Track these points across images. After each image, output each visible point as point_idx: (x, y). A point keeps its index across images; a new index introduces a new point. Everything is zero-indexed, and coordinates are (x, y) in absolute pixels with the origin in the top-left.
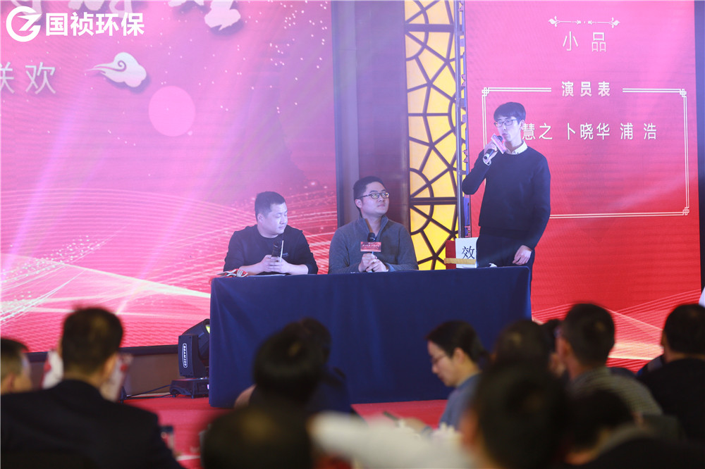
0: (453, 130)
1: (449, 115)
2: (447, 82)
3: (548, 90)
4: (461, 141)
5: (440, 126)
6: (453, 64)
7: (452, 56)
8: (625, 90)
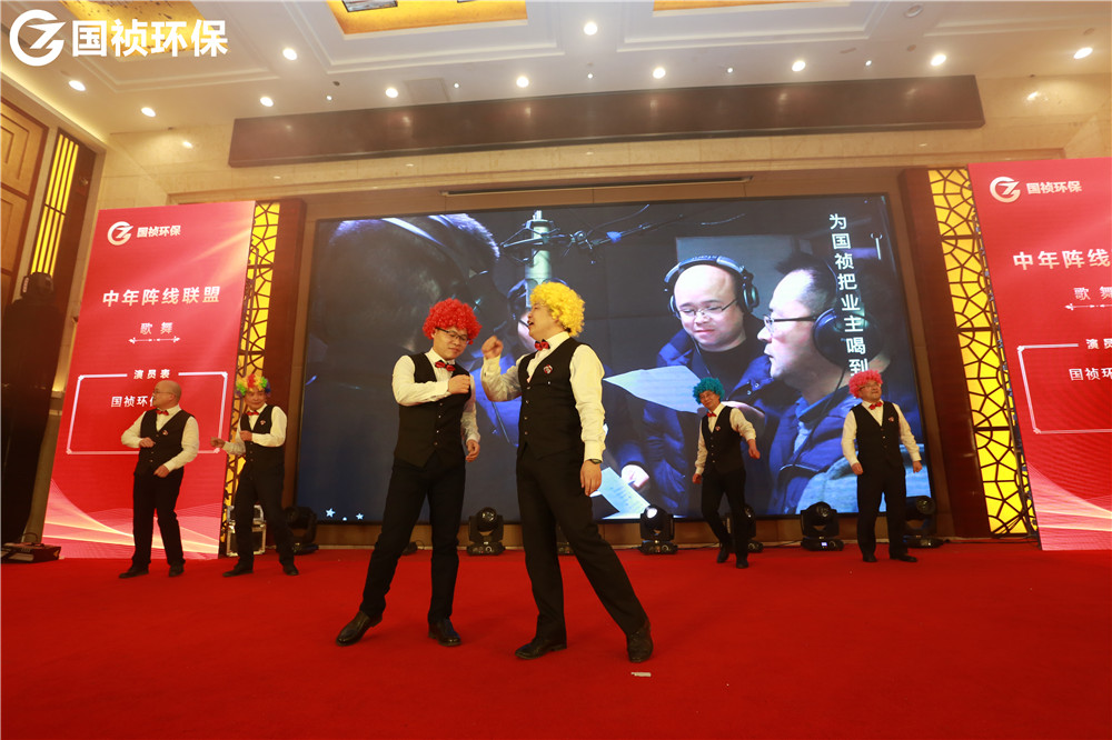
0: (1001, 386)
1: (997, 377)
2: (992, 359)
3: (1075, 345)
4: (1007, 393)
5: (990, 385)
6: (995, 349)
7: (994, 344)
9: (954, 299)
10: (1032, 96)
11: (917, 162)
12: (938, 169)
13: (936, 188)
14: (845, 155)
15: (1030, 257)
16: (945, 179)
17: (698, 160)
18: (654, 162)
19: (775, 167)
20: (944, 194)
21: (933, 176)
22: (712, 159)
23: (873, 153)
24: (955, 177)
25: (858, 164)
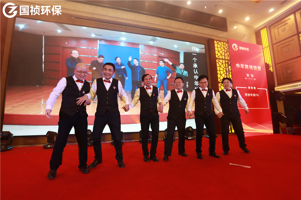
3: (246, 88)
8: (258, 88)
9: (218, 74)
10: (235, 27)
11: (213, 38)
12: (216, 41)
13: (216, 45)
14: (197, 32)
15: (239, 65)
16: (218, 43)
17: (159, 24)
18: (146, 22)
19: (179, 31)
20: (217, 47)
21: (215, 42)
22: (163, 25)
23: (203, 33)
24: (220, 43)
25: (200, 35)
